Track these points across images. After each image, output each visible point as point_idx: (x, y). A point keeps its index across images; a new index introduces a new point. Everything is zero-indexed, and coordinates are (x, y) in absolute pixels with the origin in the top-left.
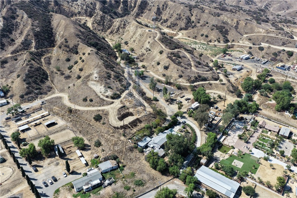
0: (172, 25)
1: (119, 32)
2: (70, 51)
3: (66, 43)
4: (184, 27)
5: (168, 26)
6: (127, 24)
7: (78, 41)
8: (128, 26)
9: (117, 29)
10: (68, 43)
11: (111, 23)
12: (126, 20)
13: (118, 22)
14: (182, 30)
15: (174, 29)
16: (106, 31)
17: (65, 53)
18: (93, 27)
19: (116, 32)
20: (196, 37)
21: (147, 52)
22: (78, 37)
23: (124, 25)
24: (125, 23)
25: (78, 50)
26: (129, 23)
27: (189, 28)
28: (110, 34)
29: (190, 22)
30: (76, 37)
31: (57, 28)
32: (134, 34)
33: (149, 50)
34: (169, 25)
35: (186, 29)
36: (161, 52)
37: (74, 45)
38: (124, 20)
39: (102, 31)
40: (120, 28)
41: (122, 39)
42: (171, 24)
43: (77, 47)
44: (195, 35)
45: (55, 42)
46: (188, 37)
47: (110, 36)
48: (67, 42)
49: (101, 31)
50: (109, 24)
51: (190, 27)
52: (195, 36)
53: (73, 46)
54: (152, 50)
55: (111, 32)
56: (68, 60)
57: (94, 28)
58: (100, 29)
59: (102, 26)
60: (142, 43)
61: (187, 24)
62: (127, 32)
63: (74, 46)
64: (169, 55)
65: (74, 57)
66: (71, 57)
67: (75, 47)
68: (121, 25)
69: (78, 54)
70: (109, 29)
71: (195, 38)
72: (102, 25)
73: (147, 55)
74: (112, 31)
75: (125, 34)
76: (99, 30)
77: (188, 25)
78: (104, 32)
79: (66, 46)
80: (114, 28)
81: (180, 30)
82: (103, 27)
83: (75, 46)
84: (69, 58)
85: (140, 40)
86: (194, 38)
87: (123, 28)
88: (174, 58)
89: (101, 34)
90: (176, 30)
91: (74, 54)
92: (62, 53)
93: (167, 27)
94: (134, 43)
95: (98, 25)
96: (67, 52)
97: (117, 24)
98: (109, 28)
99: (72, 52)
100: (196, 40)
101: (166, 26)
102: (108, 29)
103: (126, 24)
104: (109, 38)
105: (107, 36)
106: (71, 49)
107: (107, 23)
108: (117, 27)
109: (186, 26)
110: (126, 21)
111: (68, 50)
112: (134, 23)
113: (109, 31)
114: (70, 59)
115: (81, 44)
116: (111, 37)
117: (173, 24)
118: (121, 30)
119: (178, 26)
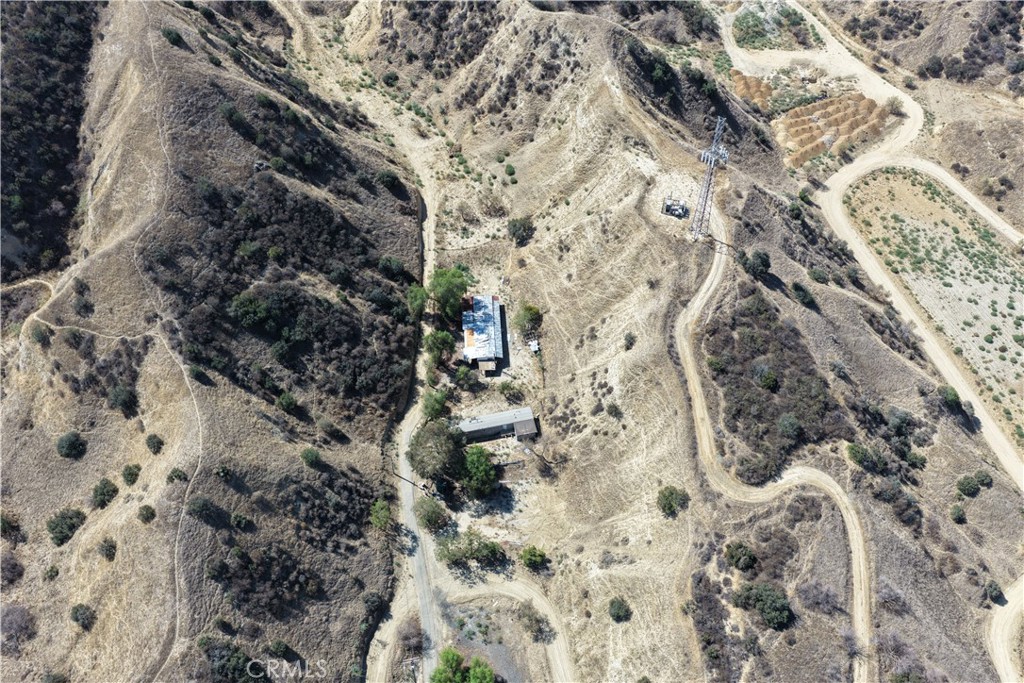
0: (886, 21)
1: (508, 110)
2: (91, 380)
3: (79, 313)
4: (959, 55)
5: (855, 20)
6: (565, 71)
7: (151, 319)
8: (568, 85)
9: (504, 90)
10: (93, 319)
11: (487, 24)
12: (564, 39)
13: (517, 33)
14: (936, 74)
15: (886, 56)
16: (445, 74)
17: (62, 395)
18: (385, 25)
19: (493, 109)
20: (1011, 187)
21: (596, 419)
22: (156, 281)
23: (550, 70)
24: (554, 56)
25: (139, 388)
26: (577, 64)
27: (993, 71)
28: (460, 107)
29: (1012, 21)
30: (146, 278)
31: (103, 122)
32: (584, 173)
33: (615, 412)
34: (862, 18)
35: (965, 72)
36: (672, 503)
37: (124, 342)
38: (555, 38)
39: (428, 67)
40: (520, 85)
41: (511, 172)
42: (882, 14)
43: (139, 361)
44: (1003, 173)
45: (77, 226)
46: (956, 168)
47: (457, 118)
48: (86, 309)
49: (418, 64)
50: (472, 28)
51: (1001, 60)
52: (1004, 181)
53: (118, 354)
54: (628, 420)
55: (470, 97)
56: (75, 449)
57: (389, 32)
58: (415, 50)
59: (434, 30)
60: (596, 294)
61: (984, 39)
62: (554, 131)
63: (122, 348)
64: (711, 570)
65: (110, 431)
66: (92, 424)
67: (125, 359)
68: (530, 65)
69: (135, 414)
70: (463, 62)
71: (1000, 195)
72: (434, 23)
73: (587, 443)
74: (474, 86)
75: (541, 140)
76: (411, 58)
77: (993, 39)
78: (436, 76)
79: (75, 340)
80: (488, 66)
81: (922, 75)
82: (438, 39)
83: (130, 354)
84: (83, 436)
85: (593, 262)
86: (989, 193)
87: (539, 92)
88: (736, 621)
89: (414, 86)
90: (897, 62)
91: (112, 407)
92: (51, 384)
93: (852, 27)
94: (555, 261)
95: (414, 17)
96: (77, 391)
97: (512, 47)
98: (468, 54)
99: (105, 394)
100: (1000, 210)
101: (848, 18)
102: (461, 60)
103: (558, 68)
104: (451, 136)
105: (443, 113)
106: (101, 370)
107: (463, 17)
108: (504, 72)
109: (970, 54)
110: (563, 47)
111: (82, 370)
112: (603, 86)
113: (463, 76)
114: (84, 444)
115: (162, 340)
116: (461, 131)
117: (893, 13)
118: (522, 99)
119: (925, 33)
